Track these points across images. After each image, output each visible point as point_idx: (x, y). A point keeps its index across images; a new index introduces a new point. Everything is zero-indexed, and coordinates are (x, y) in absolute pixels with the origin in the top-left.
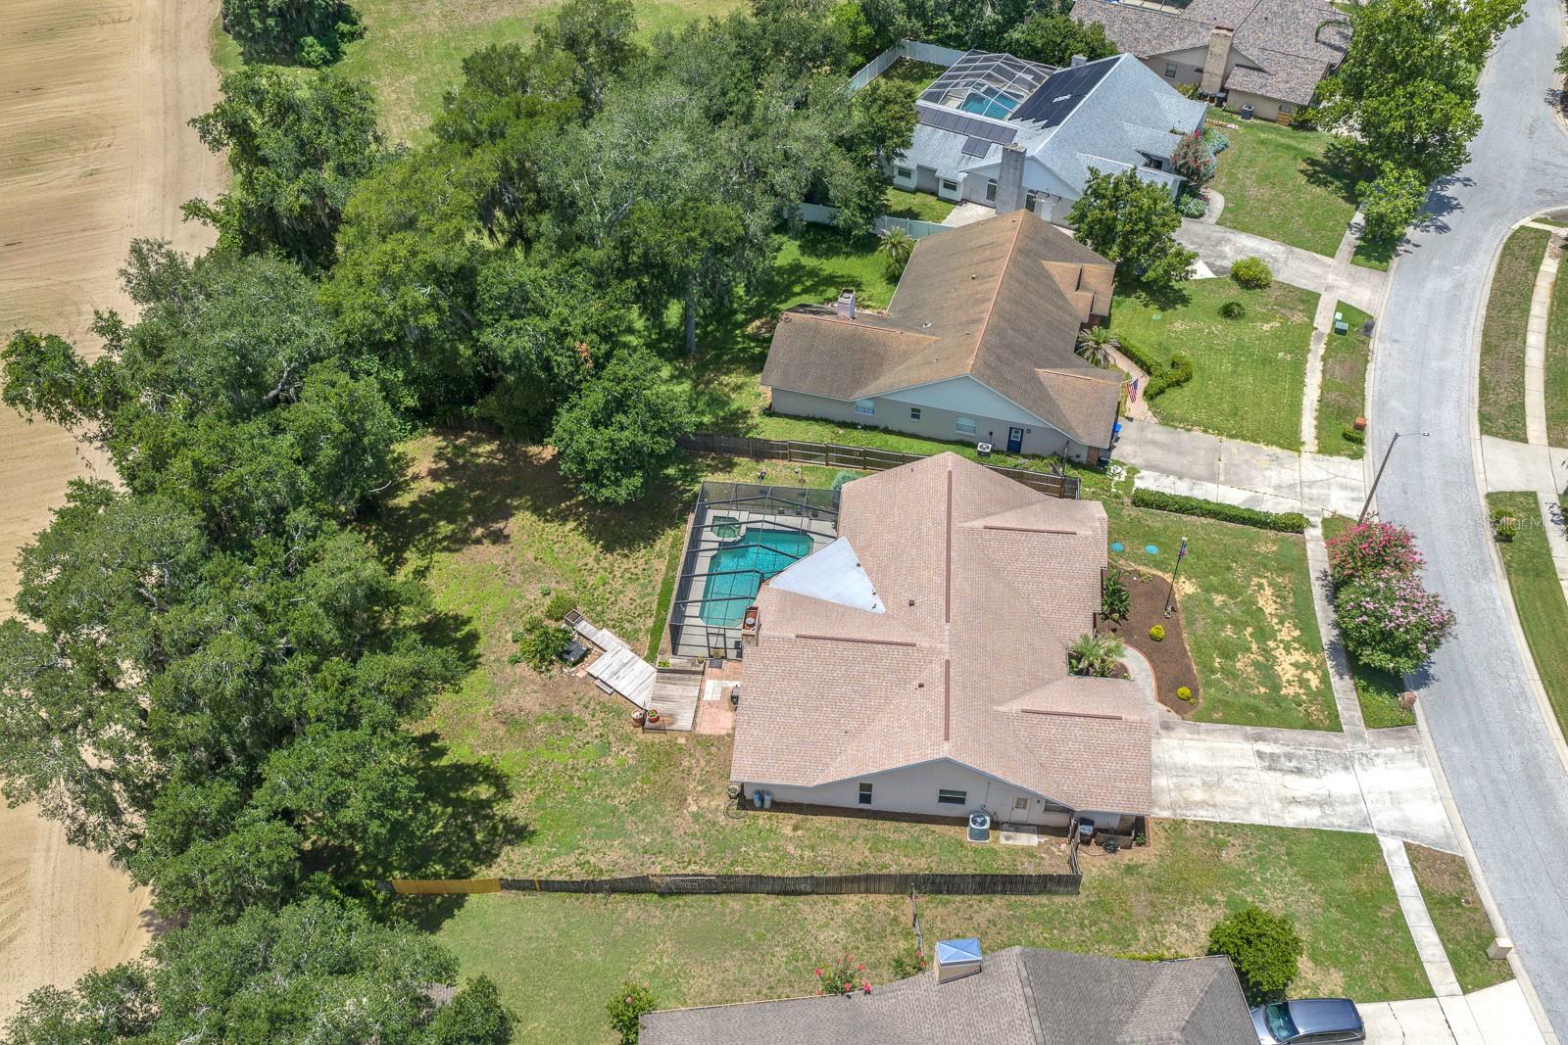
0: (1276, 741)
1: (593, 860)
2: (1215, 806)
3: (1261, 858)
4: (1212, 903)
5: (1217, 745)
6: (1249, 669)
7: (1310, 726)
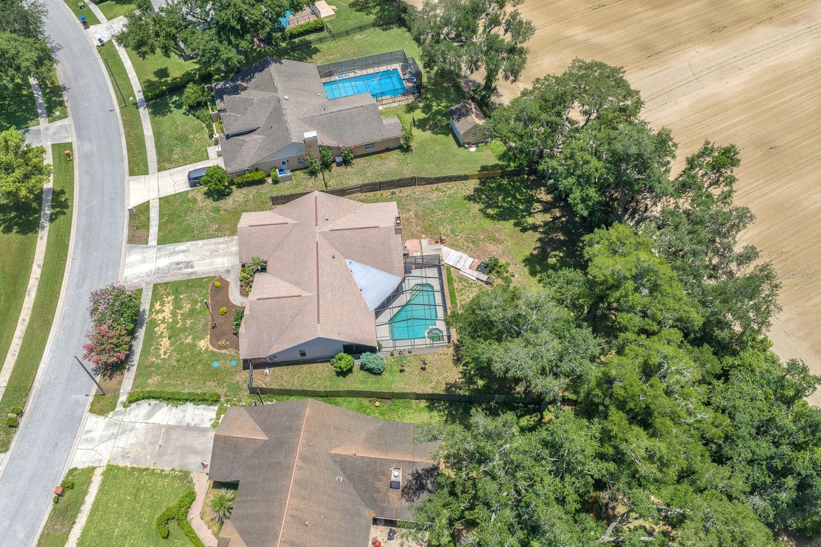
0: (184, 274)
1: (441, 193)
4: (225, 210)
5: (209, 268)
6: (185, 305)
7: (166, 284)
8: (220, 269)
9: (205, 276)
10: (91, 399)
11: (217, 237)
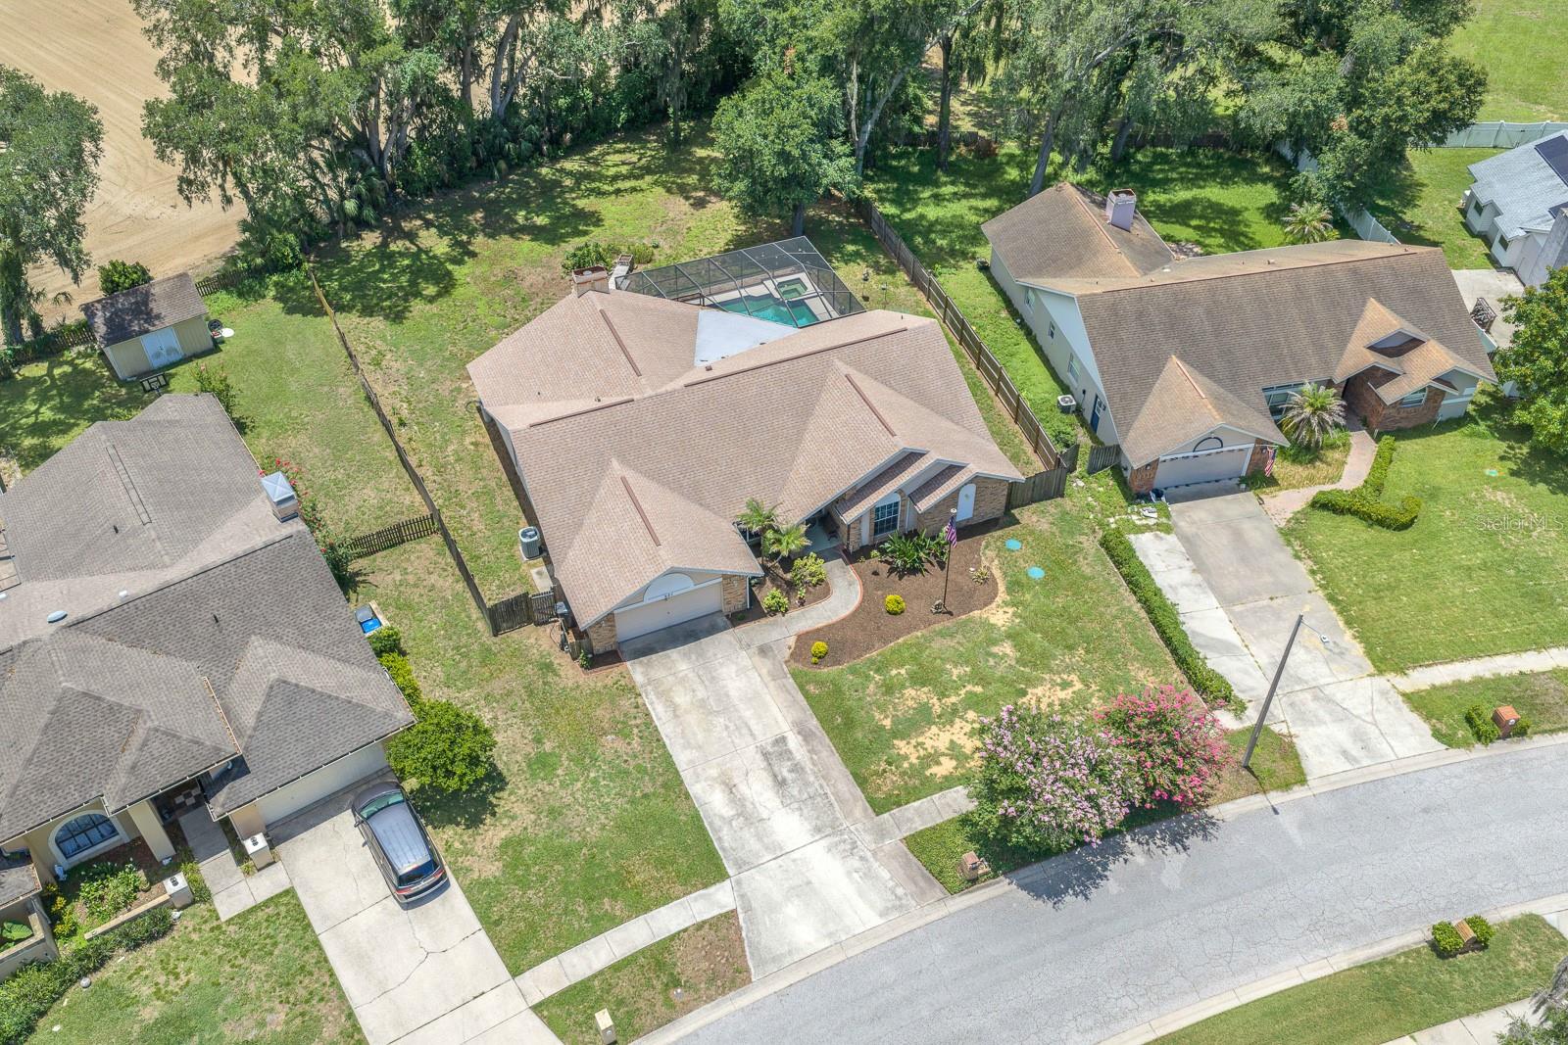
0: (813, 752)
2: (676, 716)
3: (627, 773)
4: (538, 741)
5: (768, 699)
6: (910, 703)
7: (861, 781)
8: (764, 671)
9: (800, 697)
10: (1276, 798)
11: (649, 722)
